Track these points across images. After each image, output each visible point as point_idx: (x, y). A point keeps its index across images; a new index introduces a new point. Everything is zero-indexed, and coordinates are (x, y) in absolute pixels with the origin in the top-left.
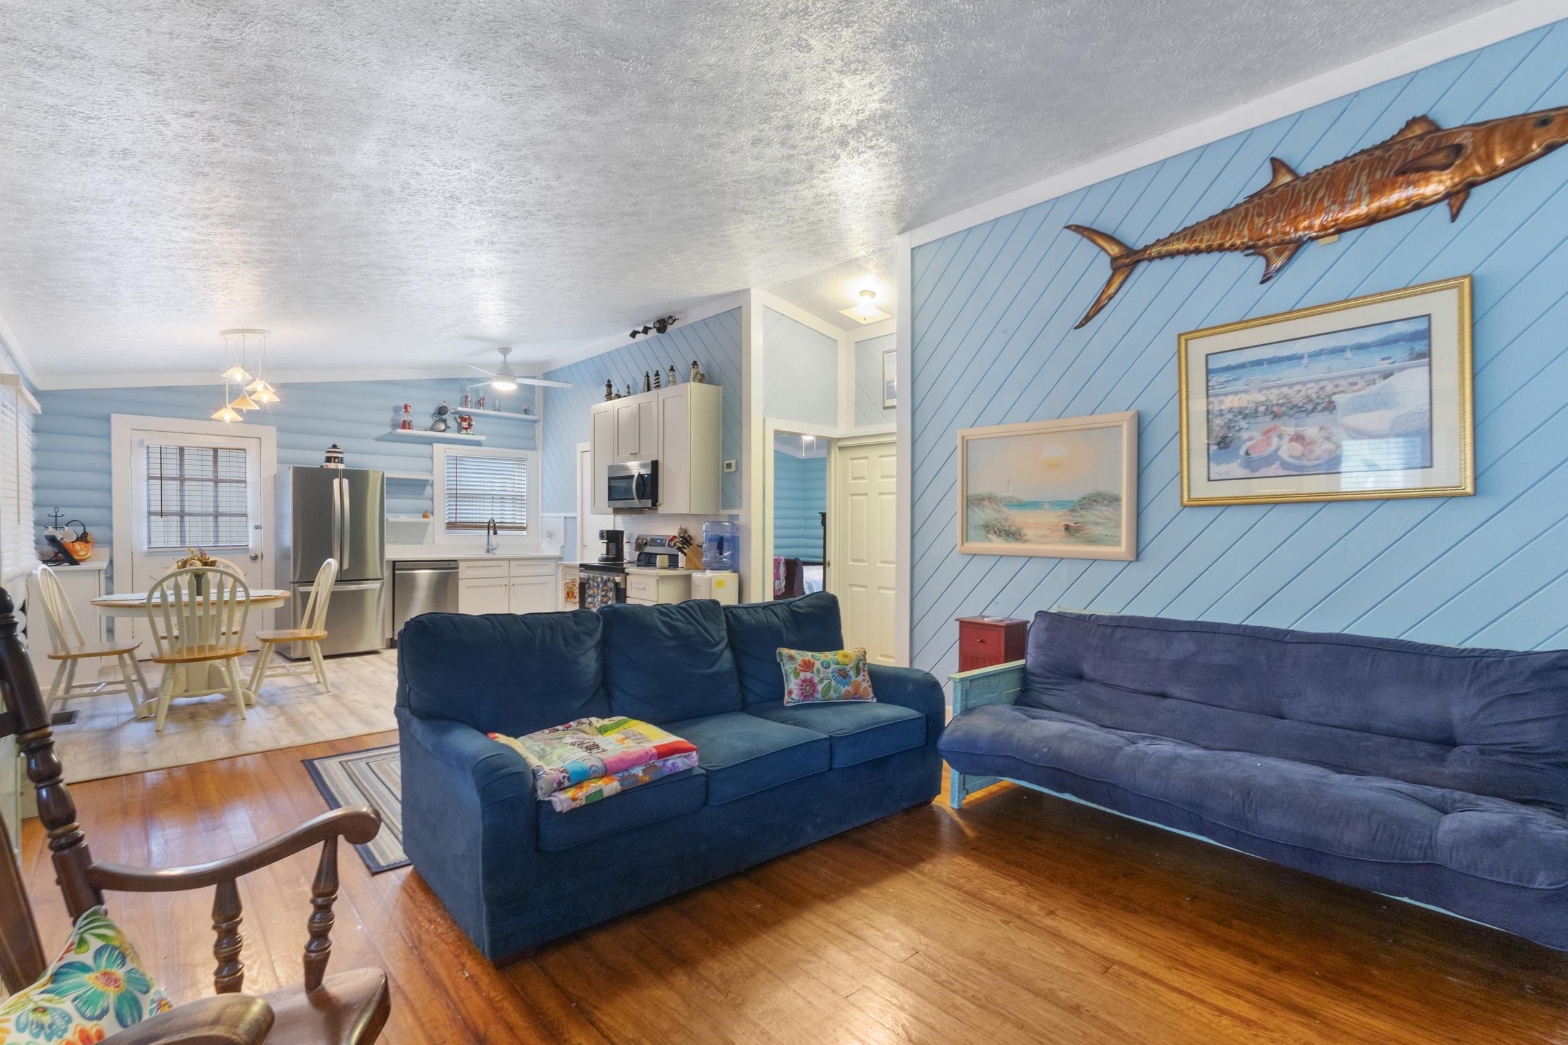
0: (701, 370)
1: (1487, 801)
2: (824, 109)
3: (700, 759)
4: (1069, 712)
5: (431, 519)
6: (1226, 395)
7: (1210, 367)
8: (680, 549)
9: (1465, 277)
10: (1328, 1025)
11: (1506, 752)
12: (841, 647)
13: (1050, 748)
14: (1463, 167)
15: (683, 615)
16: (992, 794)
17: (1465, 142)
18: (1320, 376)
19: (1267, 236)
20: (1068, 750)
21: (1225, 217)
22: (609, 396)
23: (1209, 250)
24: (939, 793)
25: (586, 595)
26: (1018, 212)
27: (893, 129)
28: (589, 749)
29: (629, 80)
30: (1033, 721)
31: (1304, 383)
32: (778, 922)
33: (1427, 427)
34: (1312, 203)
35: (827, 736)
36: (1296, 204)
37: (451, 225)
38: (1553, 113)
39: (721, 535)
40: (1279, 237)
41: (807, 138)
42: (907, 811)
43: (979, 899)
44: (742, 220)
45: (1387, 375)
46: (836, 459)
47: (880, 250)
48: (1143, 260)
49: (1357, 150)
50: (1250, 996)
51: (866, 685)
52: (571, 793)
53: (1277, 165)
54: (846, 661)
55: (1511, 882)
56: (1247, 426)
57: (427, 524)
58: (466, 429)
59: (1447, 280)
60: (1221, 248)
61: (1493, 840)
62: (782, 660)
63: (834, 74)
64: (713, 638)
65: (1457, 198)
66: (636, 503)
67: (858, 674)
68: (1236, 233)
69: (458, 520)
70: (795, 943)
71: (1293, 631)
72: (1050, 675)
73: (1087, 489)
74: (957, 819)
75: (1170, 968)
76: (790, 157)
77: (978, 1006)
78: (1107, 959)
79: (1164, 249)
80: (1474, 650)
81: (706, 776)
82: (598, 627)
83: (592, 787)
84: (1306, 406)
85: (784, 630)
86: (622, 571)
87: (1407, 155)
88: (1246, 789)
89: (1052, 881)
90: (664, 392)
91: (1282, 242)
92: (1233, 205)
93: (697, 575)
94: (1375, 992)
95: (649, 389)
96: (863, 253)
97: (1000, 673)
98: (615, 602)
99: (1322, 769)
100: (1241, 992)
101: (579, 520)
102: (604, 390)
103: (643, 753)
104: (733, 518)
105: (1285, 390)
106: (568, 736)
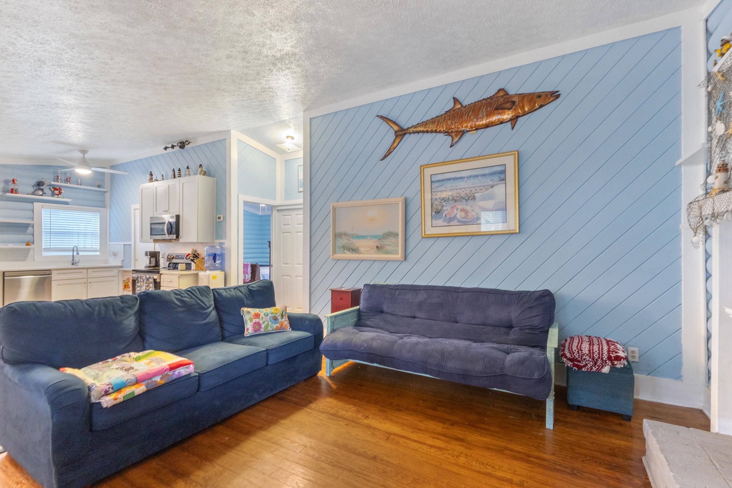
0: (204, 169)
1: (521, 348)
2: (263, 46)
3: (195, 368)
4: (377, 327)
5: (32, 246)
6: (438, 192)
7: (432, 180)
8: (192, 260)
9: (516, 151)
10: (469, 444)
11: (528, 329)
12: (275, 306)
13: (368, 344)
14: (515, 110)
15: (188, 295)
16: (345, 367)
17: (516, 100)
18: (471, 186)
19: (452, 128)
20: (375, 344)
21: (437, 119)
22: (151, 180)
23: (432, 132)
24: (321, 370)
25: (136, 286)
26: (357, 107)
27: (298, 61)
28: (127, 370)
29: (153, 13)
30: (361, 333)
31: (465, 188)
32: (237, 444)
33: (505, 207)
34: (467, 117)
35: (265, 349)
36: (462, 117)
37: (40, 76)
38: (542, 94)
39: (215, 253)
40: (456, 129)
41: (256, 59)
42: (306, 380)
43: (335, 416)
44: (224, 95)
45: (492, 187)
46: (275, 215)
47: (296, 117)
48: (407, 133)
49: (482, 98)
50: (442, 438)
51: (286, 322)
52: (113, 396)
53: (456, 100)
54: (277, 312)
55: (527, 377)
56: (446, 205)
57: (29, 250)
58: (58, 195)
59: (510, 152)
60: (436, 132)
61: (522, 362)
62: (244, 314)
63: (267, 30)
64: (206, 305)
65: (514, 120)
66: (167, 237)
67: (282, 318)
68: (441, 126)
69: (51, 247)
70: (245, 453)
71: (461, 288)
72: (368, 312)
73: (386, 231)
74: (328, 381)
75: (413, 432)
76: (247, 67)
77: (332, 466)
78: (388, 433)
79: (415, 130)
80: (519, 291)
81: (199, 376)
82: (136, 303)
83: (127, 391)
84: (466, 197)
85: (245, 299)
86: (158, 272)
87: (498, 103)
88: (442, 353)
89: (368, 403)
90: (182, 179)
91: (457, 132)
92: (440, 115)
93: (201, 274)
94: (486, 427)
95: (175, 177)
96: (287, 118)
97: (348, 313)
98: (154, 289)
99: (470, 342)
100: (439, 437)
101: (133, 246)
102: (148, 177)
103: (161, 369)
104: (221, 244)
105: (459, 191)
106: (114, 365)
